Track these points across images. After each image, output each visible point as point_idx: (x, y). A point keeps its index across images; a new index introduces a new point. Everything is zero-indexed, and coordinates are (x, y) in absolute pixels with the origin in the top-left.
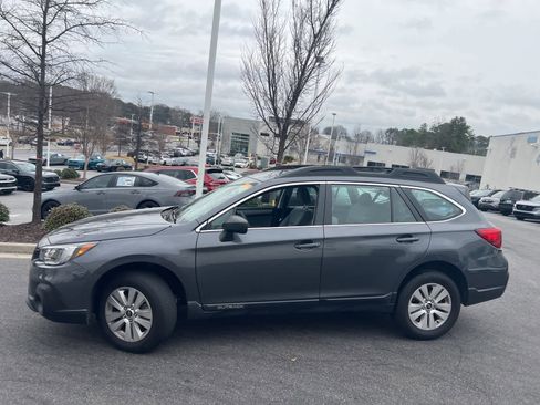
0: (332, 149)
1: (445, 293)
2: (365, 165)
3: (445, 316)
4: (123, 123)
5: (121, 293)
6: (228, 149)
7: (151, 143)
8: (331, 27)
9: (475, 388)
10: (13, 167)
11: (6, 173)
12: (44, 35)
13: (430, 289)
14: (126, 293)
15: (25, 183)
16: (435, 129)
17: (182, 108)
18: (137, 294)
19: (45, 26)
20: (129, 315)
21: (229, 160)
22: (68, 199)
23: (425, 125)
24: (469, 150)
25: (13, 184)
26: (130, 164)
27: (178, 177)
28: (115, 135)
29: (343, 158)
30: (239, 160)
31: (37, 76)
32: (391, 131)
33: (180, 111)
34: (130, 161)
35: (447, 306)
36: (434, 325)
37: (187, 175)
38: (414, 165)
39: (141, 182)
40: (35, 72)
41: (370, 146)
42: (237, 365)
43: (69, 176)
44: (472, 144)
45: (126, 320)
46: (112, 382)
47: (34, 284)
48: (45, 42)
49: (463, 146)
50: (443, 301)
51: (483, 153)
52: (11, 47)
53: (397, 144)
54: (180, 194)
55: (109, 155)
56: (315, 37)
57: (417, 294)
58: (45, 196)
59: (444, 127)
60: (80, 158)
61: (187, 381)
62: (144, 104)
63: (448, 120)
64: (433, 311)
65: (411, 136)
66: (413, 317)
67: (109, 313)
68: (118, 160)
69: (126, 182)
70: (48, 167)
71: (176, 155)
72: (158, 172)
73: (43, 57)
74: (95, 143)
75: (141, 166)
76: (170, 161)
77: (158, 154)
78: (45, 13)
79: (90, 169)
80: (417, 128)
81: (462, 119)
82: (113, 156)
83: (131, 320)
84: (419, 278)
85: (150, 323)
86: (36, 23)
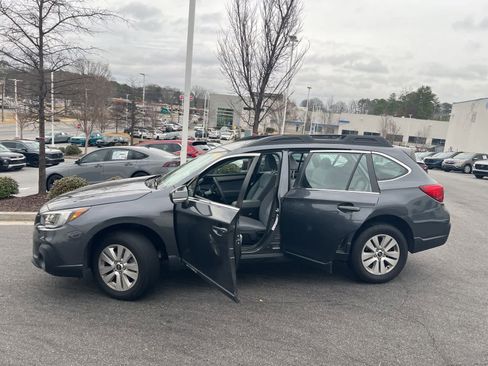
0: (309, 120)
1: (394, 243)
2: (340, 133)
3: (394, 263)
4: (119, 103)
5: (111, 250)
6: (214, 124)
7: (145, 121)
8: (297, 9)
9: (416, 321)
10: (21, 145)
11: (16, 152)
12: (40, 27)
13: (380, 239)
14: (116, 250)
15: (32, 160)
16: (404, 98)
17: (172, 87)
18: (124, 250)
19: (41, 20)
20: (119, 268)
21: (216, 133)
22: (69, 172)
23: (394, 95)
24: (435, 116)
25: (23, 161)
26: (126, 140)
27: (167, 150)
28: (112, 114)
29: (319, 128)
30: (224, 132)
31: (36, 64)
32: (363, 101)
33: (171, 90)
34: (126, 137)
35: (396, 254)
36: (385, 271)
37: (174, 148)
38: (384, 131)
39: (134, 156)
40: (34, 61)
41: (344, 116)
42: (212, 308)
43: (71, 152)
44: (437, 111)
45: (117, 273)
46: (105, 324)
47: (37, 244)
48: (42, 34)
49: (430, 112)
50: (392, 250)
51: (446, 119)
52: (12, 40)
53: (369, 113)
54: (168, 165)
55: (108, 132)
56: (283, 19)
57: (369, 244)
58: (49, 170)
59: (411, 96)
60: (81, 136)
61: (168, 322)
62: (137, 85)
63: (415, 90)
64: (383, 259)
65: (381, 105)
66: (366, 264)
67: (101, 267)
68: (115, 137)
69: (120, 155)
70: (53, 145)
71: (168, 130)
72: (149, 146)
73: (40, 47)
74: (93, 122)
75: (136, 141)
76: (163, 136)
77: (151, 130)
78: (41, 8)
79: (91, 145)
80: (387, 97)
81: (428, 88)
82: (110, 133)
83: (121, 273)
84: (370, 230)
85: (137, 274)
86: (33, 17)
